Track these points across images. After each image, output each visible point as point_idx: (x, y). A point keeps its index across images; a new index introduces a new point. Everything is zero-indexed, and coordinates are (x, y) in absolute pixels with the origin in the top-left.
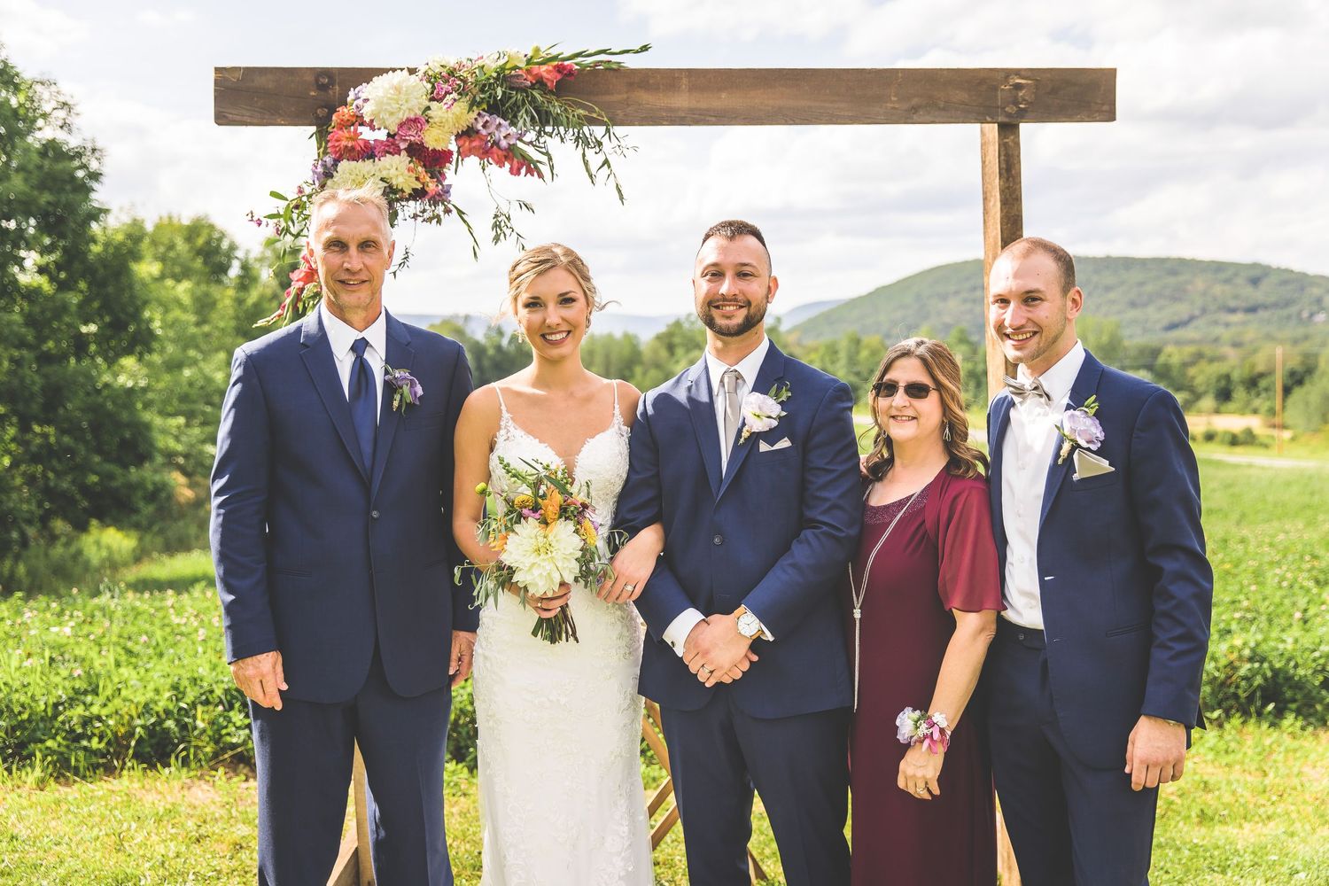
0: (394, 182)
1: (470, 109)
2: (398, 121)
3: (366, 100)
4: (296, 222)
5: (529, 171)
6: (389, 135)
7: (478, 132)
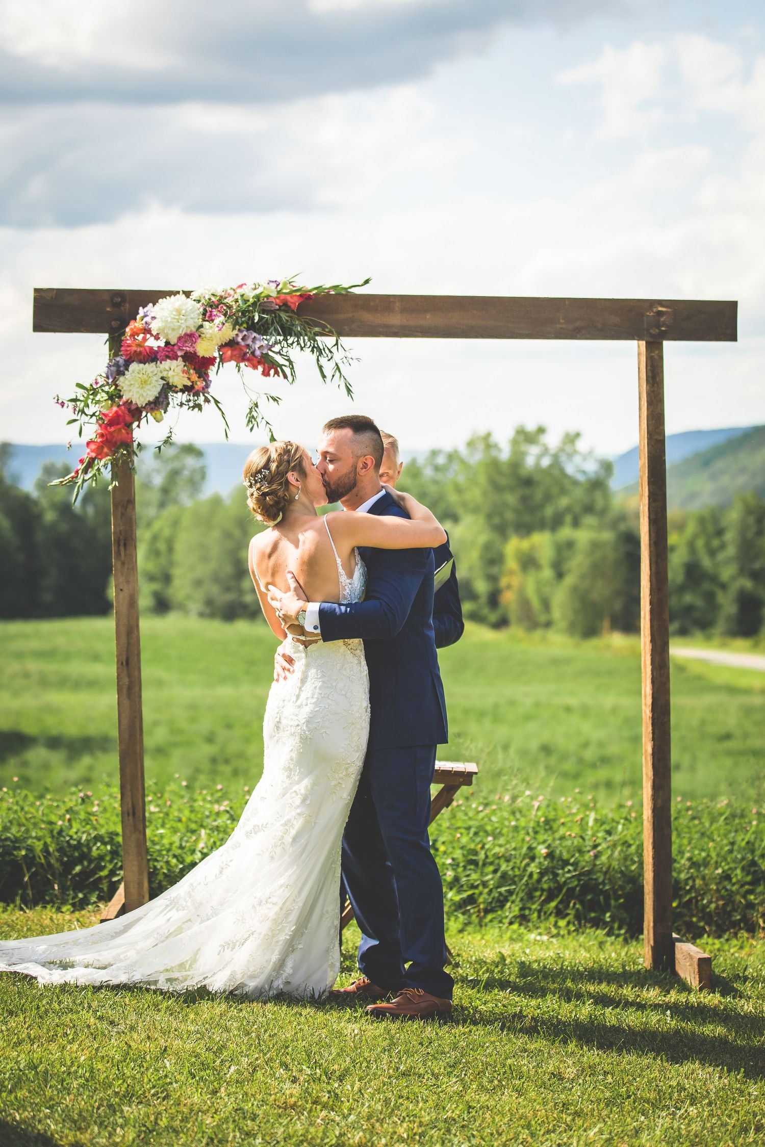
0: (171, 381)
1: (234, 329)
2: (178, 336)
3: (153, 318)
4: (90, 404)
5: (276, 373)
6: (167, 343)
7: (238, 343)
